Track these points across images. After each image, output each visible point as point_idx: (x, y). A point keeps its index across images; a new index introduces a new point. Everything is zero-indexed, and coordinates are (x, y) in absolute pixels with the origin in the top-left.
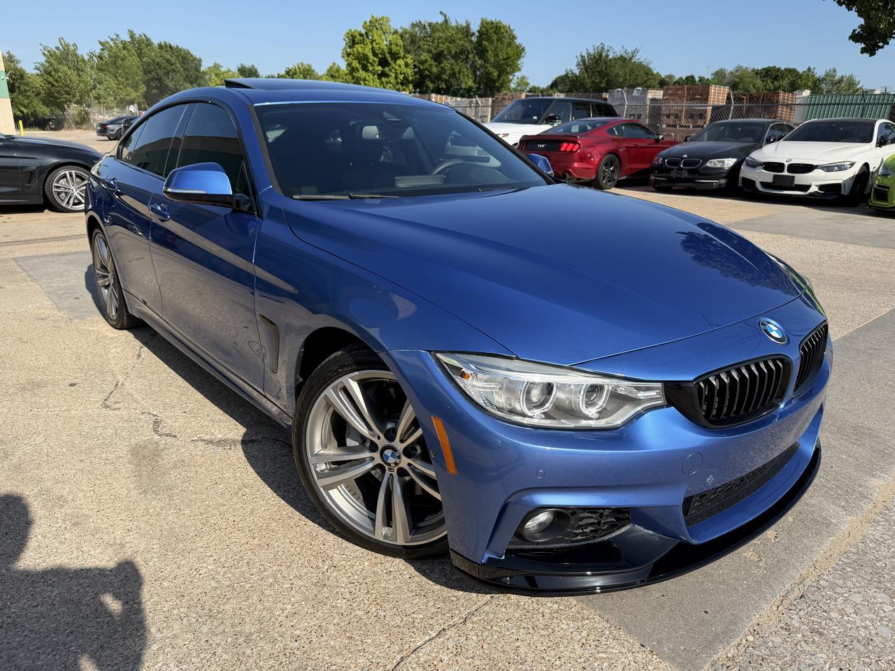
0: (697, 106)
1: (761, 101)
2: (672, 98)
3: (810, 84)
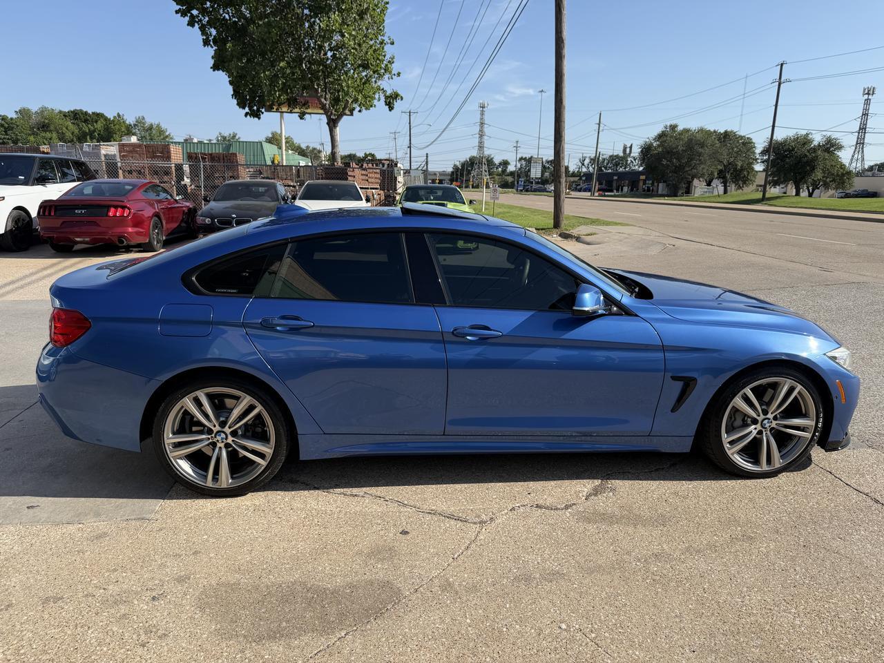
0: (160, 163)
1: (222, 160)
2: (131, 155)
3: (123, 130)
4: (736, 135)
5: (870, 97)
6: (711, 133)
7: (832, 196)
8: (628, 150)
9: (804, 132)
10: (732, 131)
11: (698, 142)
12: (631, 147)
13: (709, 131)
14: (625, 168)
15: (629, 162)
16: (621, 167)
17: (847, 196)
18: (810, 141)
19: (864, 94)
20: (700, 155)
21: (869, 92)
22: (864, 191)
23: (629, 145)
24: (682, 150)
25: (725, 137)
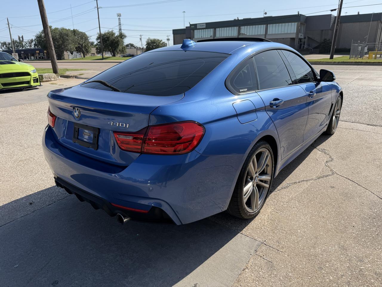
4: (78, 31)
5: (120, 17)
6: (68, 30)
7: (120, 57)
8: (21, 39)
9: (111, 30)
10: (76, 30)
11: (65, 34)
12: (22, 37)
13: (66, 29)
14: (22, 48)
15: (24, 45)
16: (20, 47)
17: (124, 56)
18: (114, 34)
19: (118, 16)
20: (67, 40)
21: (119, 15)
22: (129, 54)
23: (21, 36)
24: (59, 38)
25: (74, 32)
